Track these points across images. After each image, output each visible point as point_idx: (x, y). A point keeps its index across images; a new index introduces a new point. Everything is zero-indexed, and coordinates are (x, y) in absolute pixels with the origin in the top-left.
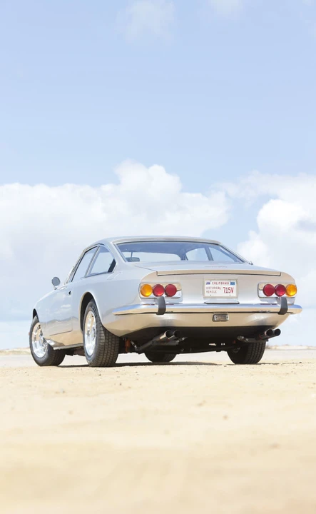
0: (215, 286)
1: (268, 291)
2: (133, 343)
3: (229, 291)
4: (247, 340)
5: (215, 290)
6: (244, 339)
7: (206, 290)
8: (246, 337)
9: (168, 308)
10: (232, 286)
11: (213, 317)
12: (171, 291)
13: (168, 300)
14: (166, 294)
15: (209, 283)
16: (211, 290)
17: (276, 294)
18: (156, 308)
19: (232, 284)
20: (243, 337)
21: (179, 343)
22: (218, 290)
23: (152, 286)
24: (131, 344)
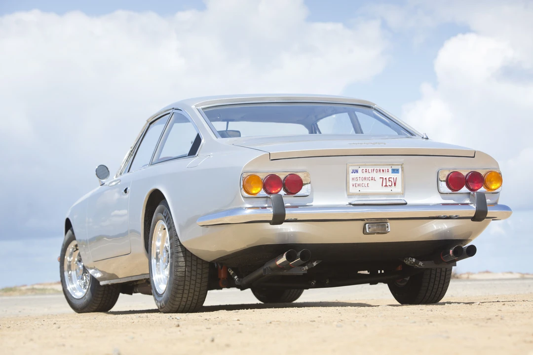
0: (367, 175)
1: (455, 182)
2: (232, 272)
3: (389, 184)
4: (421, 263)
5: (366, 182)
6: (416, 263)
7: (351, 182)
8: (419, 259)
9: (289, 214)
10: (394, 176)
11: (364, 228)
12: (294, 184)
13: (288, 201)
14: (286, 190)
15: (357, 171)
16: (358, 182)
17: (468, 187)
18: (269, 214)
19: (395, 171)
20: (414, 260)
21: (308, 270)
22: (371, 183)
23: (262, 177)
24: (229, 273)
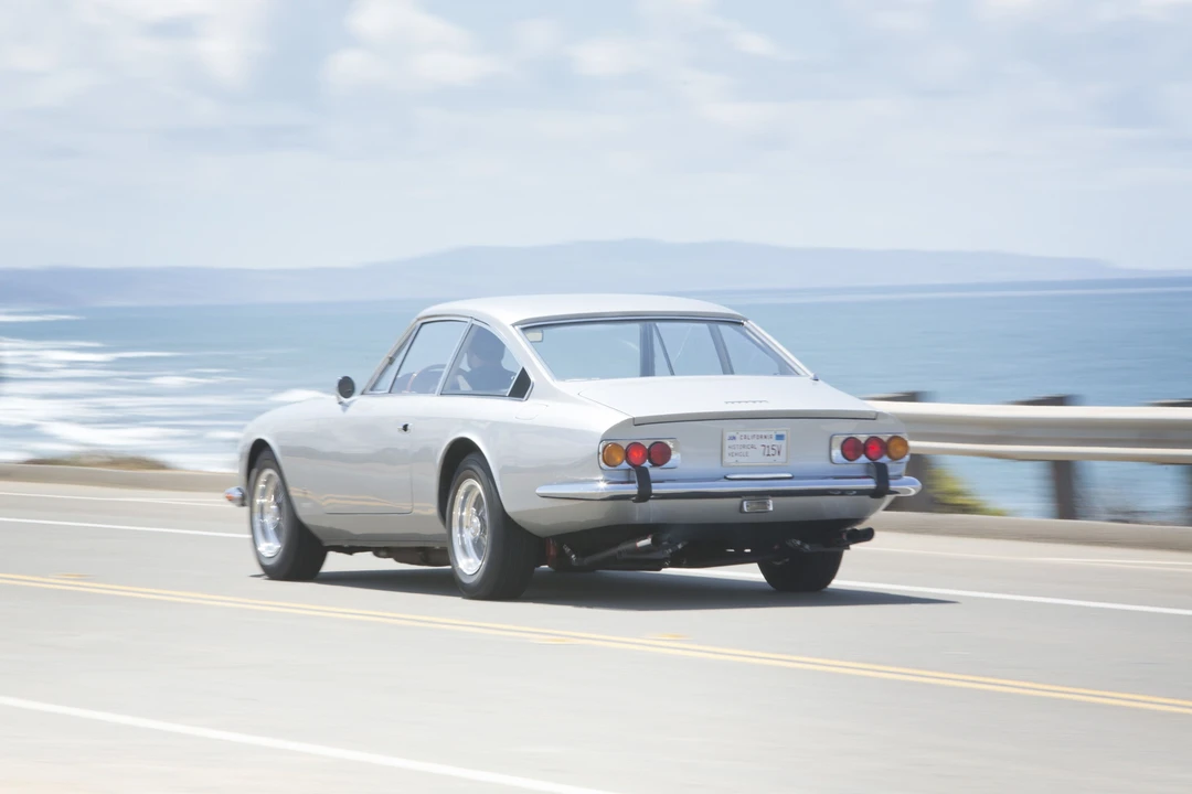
0: (745, 442)
1: (851, 448)
2: (568, 550)
3: (772, 452)
4: (807, 547)
5: (744, 450)
6: (801, 546)
7: (727, 451)
8: (804, 541)
9: (656, 489)
10: (778, 443)
11: (742, 506)
12: (660, 453)
13: (654, 472)
14: (650, 461)
15: (734, 438)
16: (737, 451)
17: (867, 456)
18: (632, 489)
19: (780, 437)
20: (799, 543)
21: (671, 554)
22: (751, 451)
23: (624, 445)
24: (564, 551)
